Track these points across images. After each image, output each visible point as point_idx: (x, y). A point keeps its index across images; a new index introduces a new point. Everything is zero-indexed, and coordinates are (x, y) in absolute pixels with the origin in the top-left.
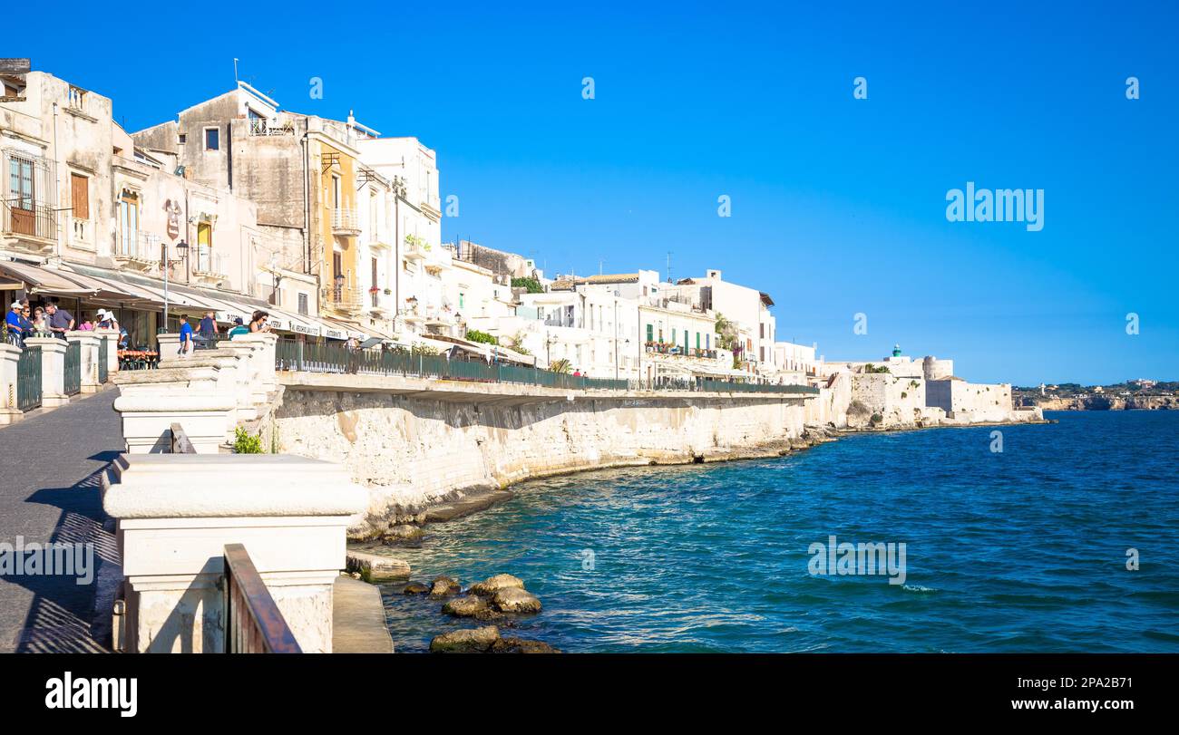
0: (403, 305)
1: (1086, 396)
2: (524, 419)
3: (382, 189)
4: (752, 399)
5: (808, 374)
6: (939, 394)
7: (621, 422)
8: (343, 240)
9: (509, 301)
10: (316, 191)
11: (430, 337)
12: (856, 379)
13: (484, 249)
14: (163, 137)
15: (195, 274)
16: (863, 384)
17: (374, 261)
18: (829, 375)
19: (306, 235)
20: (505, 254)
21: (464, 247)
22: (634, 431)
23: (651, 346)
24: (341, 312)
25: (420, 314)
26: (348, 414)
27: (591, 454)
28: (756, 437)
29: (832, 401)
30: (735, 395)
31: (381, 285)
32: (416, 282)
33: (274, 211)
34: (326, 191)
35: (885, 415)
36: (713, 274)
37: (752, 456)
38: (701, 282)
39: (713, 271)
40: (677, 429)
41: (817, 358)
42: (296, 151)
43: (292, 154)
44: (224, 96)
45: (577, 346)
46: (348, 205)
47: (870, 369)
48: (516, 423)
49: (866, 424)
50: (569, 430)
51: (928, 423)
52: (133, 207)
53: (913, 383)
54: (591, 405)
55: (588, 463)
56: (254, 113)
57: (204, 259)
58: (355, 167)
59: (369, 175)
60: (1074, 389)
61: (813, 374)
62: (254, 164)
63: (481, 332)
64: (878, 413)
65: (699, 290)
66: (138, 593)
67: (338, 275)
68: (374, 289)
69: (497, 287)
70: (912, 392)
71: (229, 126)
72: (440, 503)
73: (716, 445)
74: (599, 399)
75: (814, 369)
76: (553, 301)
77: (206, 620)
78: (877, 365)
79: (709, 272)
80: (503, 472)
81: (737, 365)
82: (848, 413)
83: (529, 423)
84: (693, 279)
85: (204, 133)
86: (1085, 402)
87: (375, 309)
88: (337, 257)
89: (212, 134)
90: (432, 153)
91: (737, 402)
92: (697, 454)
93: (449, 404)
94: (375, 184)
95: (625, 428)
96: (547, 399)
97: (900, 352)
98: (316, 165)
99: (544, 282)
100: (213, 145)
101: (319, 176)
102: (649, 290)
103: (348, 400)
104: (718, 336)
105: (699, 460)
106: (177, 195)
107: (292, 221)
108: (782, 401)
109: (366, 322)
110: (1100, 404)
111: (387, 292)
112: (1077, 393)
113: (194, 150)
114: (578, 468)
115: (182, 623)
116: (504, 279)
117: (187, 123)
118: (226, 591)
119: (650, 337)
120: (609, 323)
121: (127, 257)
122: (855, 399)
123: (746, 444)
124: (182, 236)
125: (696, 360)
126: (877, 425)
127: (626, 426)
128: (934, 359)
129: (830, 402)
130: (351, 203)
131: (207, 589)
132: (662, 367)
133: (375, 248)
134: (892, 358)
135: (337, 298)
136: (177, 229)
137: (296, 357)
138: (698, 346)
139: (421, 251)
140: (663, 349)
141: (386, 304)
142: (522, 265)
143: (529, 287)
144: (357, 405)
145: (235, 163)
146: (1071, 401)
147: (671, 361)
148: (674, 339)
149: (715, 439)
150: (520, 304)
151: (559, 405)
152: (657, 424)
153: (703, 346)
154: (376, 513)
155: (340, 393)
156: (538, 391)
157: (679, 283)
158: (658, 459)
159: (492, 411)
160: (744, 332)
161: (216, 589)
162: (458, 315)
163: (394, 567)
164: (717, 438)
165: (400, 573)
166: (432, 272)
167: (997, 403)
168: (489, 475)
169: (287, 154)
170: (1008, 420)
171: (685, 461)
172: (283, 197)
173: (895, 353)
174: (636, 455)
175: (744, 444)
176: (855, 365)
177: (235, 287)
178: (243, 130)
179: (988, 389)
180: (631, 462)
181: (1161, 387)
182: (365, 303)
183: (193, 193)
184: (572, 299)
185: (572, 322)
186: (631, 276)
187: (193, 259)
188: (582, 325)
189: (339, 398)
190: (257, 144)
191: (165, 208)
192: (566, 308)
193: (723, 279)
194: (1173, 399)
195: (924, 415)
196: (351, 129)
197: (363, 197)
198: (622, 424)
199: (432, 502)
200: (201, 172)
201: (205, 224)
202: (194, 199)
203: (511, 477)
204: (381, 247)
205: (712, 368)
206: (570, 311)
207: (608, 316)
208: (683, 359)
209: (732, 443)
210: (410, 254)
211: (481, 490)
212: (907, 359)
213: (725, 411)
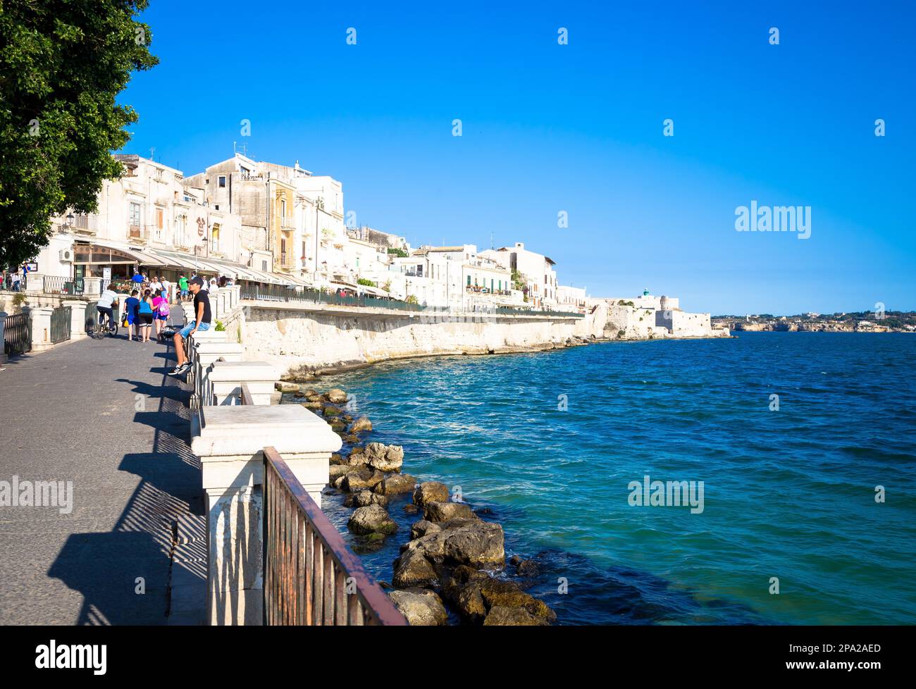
0: (320, 265)
1: (774, 323)
2: (387, 327)
3: (309, 205)
4: (529, 319)
5: (580, 305)
6: (663, 320)
8: (287, 233)
9: (386, 262)
10: (273, 209)
11: (335, 282)
12: (610, 309)
13: (375, 231)
14: (198, 181)
15: (210, 252)
16: (614, 312)
17: (304, 243)
18: (593, 306)
19: (267, 231)
20: (387, 234)
21: (364, 230)
22: (454, 335)
23: (470, 288)
24: (285, 270)
25: (328, 270)
26: (282, 321)
27: (427, 347)
28: (532, 341)
29: (594, 322)
30: (517, 316)
31: (307, 256)
32: (328, 254)
33: (252, 219)
34: (278, 209)
35: (627, 331)
36: (519, 245)
37: (524, 351)
38: (511, 250)
39: (519, 243)
40: (479, 334)
41: (586, 296)
42: (263, 188)
43: (262, 190)
44: (229, 160)
45: (424, 287)
46: (290, 214)
47: (622, 303)
48: (382, 329)
49: (615, 336)
50: (415, 334)
51: (656, 336)
52: (182, 222)
53: (647, 312)
55: (425, 352)
56: (243, 168)
57: (215, 245)
58: (294, 195)
59: (302, 199)
60: (769, 317)
61: (584, 305)
62: (243, 195)
63: (366, 279)
64: (623, 329)
65: (510, 255)
67: (283, 251)
68: (303, 257)
69: (379, 254)
70: (646, 317)
71: (231, 175)
72: (330, 367)
73: (506, 344)
75: (584, 302)
76: (411, 262)
78: (626, 301)
79: (517, 244)
80: (371, 354)
81: (525, 300)
82: (604, 329)
83: (390, 329)
84: (507, 248)
85: (218, 179)
86: (773, 326)
87: (303, 268)
88: (283, 242)
89: (222, 179)
90: (340, 184)
91: (520, 320)
92: (491, 349)
93: (339, 317)
94: (305, 203)
95: (449, 334)
96: (402, 317)
97: (648, 293)
98: (273, 196)
99: (411, 251)
100: (222, 185)
101: (275, 201)
102: (470, 256)
103: (282, 314)
104: (514, 282)
105: (491, 352)
106: (203, 216)
107: (260, 224)
108: (549, 320)
109: (297, 275)
110: (782, 328)
111: (310, 259)
112: (768, 320)
113: (213, 187)
114: (419, 355)
116: (383, 249)
117: (210, 174)
119: (469, 283)
120: (444, 275)
121: (179, 246)
122: (609, 320)
124: (205, 235)
125: (498, 296)
126: (622, 337)
128: (667, 297)
129: (592, 322)
130: (292, 214)
132: (476, 300)
133: (304, 236)
134: (643, 297)
135: (283, 262)
136: (202, 231)
137: (255, 292)
138: (500, 288)
139: (330, 237)
140: (477, 289)
141: (310, 266)
142: (397, 242)
143: (399, 254)
144: (287, 316)
145: (233, 194)
146: (764, 325)
147: (482, 297)
148: (484, 284)
149: (505, 342)
150: (392, 263)
151: (406, 320)
152: (467, 332)
153: (503, 288)
154: (294, 369)
155: (278, 311)
156: (397, 312)
157: (498, 250)
158: (467, 351)
159: (366, 322)
160: (532, 280)
162: (353, 270)
163: (292, 387)
164: (507, 340)
165: (294, 389)
166: (338, 247)
167: (701, 325)
168: (362, 355)
169: (259, 190)
170: (707, 335)
171: (482, 353)
172: (256, 212)
173: (645, 293)
174: (455, 348)
175: (524, 345)
176: (610, 300)
177: (230, 258)
178: (237, 178)
179: (696, 316)
180: (452, 353)
181: (822, 317)
182: (298, 265)
183: (211, 214)
184: (422, 261)
185: (421, 274)
186: (460, 248)
187: (210, 245)
188: (427, 275)
189: (278, 313)
190: (244, 185)
191: (197, 222)
192: (418, 266)
193: (525, 249)
194: (827, 325)
195: (654, 331)
196: (296, 171)
197: (298, 211)
198: (447, 332)
199: (326, 366)
200: (216, 198)
201: (216, 227)
202: (212, 216)
203: (377, 358)
204: (308, 235)
205: (508, 301)
206: (420, 268)
207: (443, 271)
208: (490, 295)
209: (517, 344)
210: (324, 238)
211: (355, 362)
212: (652, 297)
213: (512, 326)
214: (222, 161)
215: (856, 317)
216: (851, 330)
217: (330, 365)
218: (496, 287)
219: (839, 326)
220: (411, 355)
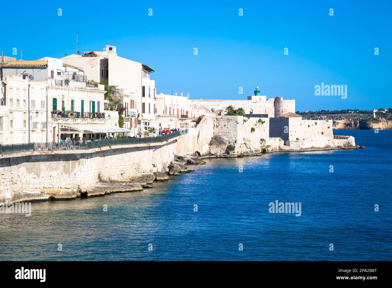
5: (182, 116)
7: (29, 171)
16: (222, 123)
18: (197, 117)
22: (39, 176)
23: (56, 113)
28: (130, 173)
29: (198, 136)
30: (114, 147)
35: (237, 146)
36: (111, 49)
38: (101, 55)
39: (111, 46)
40: (69, 174)
41: (190, 104)
49: (223, 152)
51: (270, 149)
53: (260, 121)
61: (186, 116)
64: (232, 144)
65: (99, 61)
70: (259, 128)
73: (100, 181)
75: (187, 112)
79: (108, 47)
82: (210, 144)
84: (96, 52)
92: (83, 191)
95: (32, 175)
97: (259, 92)
102: (55, 74)
104: (107, 101)
105: (84, 195)
108: (150, 148)
119: (55, 107)
120: (24, 101)
122: (216, 134)
123: (122, 179)
126: (231, 153)
127: (33, 173)
128: (282, 98)
129: (196, 137)
132: (63, 127)
134: (254, 97)
147: (70, 123)
148: (73, 107)
149: (99, 177)
152: (55, 171)
153: (95, 110)
157: (86, 54)
158: (55, 195)
160: (128, 96)
164: (101, 175)
167: (322, 133)
170: (329, 146)
171: (74, 196)
173: (256, 93)
174: (40, 193)
179: (316, 124)
195: (267, 143)
207: (24, 96)
208: (80, 120)
209: (112, 178)
212: (264, 98)
213: (108, 158)
218: (87, 109)
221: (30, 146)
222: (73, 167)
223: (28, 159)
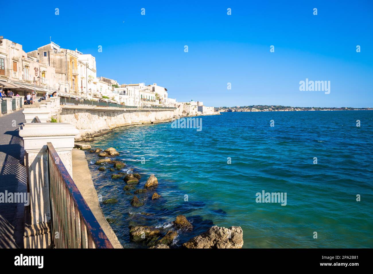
0: (88, 90)
2: (115, 115)
3: (83, 66)
6: (200, 109)
8: (75, 76)
9: (111, 90)
10: (69, 66)
11: (94, 97)
13: (106, 78)
14: (34, 54)
15: (41, 84)
16: (185, 107)
17: (82, 81)
18: (179, 105)
19: (66, 75)
20: (110, 80)
21: (102, 78)
22: (139, 117)
23: (142, 99)
24: (75, 92)
25: (92, 92)
26: (76, 114)
27: (129, 122)
28: (164, 118)
29: (179, 110)
30: (160, 109)
31: (83, 86)
32: (91, 86)
33: (59, 70)
34: (71, 66)
35: (190, 113)
38: (152, 86)
40: (148, 116)
41: (176, 102)
42: (64, 57)
43: (63, 58)
44: (48, 45)
45: (126, 99)
46: (76, 68)
47: (187, 104)
48: (113, 115)
49: (186, 115)
50: (125, 117)
51: (198, 115)
52: (27, 69)
54: (129, 111)
55: (129, 124)
56: (54, 49)
57: (43, 80)
58: (77, 60)
59: (80, 62)
60: (226, 108)
61: (175, 105)
62: (55, 60)
63: (105, 96)
64: (188, 113)
65: (152, 88)
66: (28, 154)
67: (74, 84)
68: (82, 87)
69: (109, 86)
70: (195, 108)
71: (49, 51)
73: (156, 120)
74: (131, 110)
76: (121, 90)
77: (44, 159)
78: (188, 103)
79: (154, 84)
80: (111, 126)
81: (160, 103)
82: (182, 113)
83: (116, 115)
84: (151, 85)
85: (43, 53)
86: (227, 110)
87: (82, 91)
88: (73, 80)
89: (45, 53)
90: (94, 58)
91: (160, 111)
92: (152, 122)
93: (99, 112)
94: (82, 64)
95: (137, 116)
96: (120, 111)
98: (69, 60)
99: (119, 85)
100: (45, 55)
101: (69, 63)
102: (141, 87)
103: (76, 111)
104: (156, 97)
105: (152, 123)
106: (37, 66)
107: (63, 72)
108: (169, 110)
109: (80, 94)
110: (230, 111)
111: (85, 88)
113: (41, 56)
114: (127, 125)
115: (38, 159)
116: (110, 85)
117: (39, 51)
118: (48, 153)
119: (142, 97)
121: (26, 80)
122: (184, 110)
123: (162, 119)
124: (38, 75)
125: (151, 102)
126: (188, 115)
128: (199, 102)
131: (43, 152)
132: (144, 103)
133: (82, 78)
134: (191, 102)
135: (74, 89)
136: (37, 74)
137: (65, 102)
139: (92, 79)
140: (144, 100)
141: (84, 90)
142: (114, 82)
143: (116, 86)
144: (78, 112)
145: (50, 59)
146: (225, 110)
147: (146, 102)
148: (147, 98)
149: (155, 118)
150: (114, 90)
151: (123, 112)
152: (143, 115)
153: (153, 99)
154: (83, 135)
155: (75, 109)
156: (118, 109)
157: (148, 86)
158: (144, 123)
159: (108, 113)
160: (161, 96)
161: (45, 152)
162: (100, 93)
163: (87, 147)
165: (89, 148)
166: (95, 83)
167: (211, 111)
168: (108, 127)
169: (62, 58)
170: (213, 114)
171: (149, 123)
172: (61, 67)
173: (192, 101)
174: (139, 122)
176: (184, 103)
177: (51, 86)
178: (52, 52)
179: (210, 108)
180: (138, 124)
181: (241, 107)
182: (80, 90)
183: (41, 66)
184: (125, 89)
185: (125, 94)
186: (138, 84)
187: (41, 80)
188: (127, 94)
189: (74, 111)
190: (55, 55)
191: (34, 69)
192: (124, 91)
193: (157, 85)
194: (243, 110)
195: (197, 113)
196: (76, 52)
197: (79, 67)
198: (136, 116)
199: (95, 133)
200: (43, 61)
201: (44, 73)
202: (41, 67)
203: (112, 127)
204: (84, 78)
205: (155, 104)
206: (124, 92)
207: (133, 93)
208: (149, 102)
209: (159, 119)
210: (90, 79)
211: (106, 130)
212: (194, 102)
213: (158, 113)
214: (45, 45)
215: (251, 107)
216: (249, 111)
217: (97, 132)
219: (246, 110)
220: (124, 125)
221: (136, 107)
222: (149, 113)
223: (135, 111)
